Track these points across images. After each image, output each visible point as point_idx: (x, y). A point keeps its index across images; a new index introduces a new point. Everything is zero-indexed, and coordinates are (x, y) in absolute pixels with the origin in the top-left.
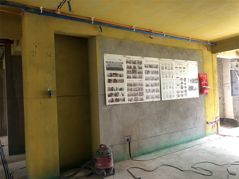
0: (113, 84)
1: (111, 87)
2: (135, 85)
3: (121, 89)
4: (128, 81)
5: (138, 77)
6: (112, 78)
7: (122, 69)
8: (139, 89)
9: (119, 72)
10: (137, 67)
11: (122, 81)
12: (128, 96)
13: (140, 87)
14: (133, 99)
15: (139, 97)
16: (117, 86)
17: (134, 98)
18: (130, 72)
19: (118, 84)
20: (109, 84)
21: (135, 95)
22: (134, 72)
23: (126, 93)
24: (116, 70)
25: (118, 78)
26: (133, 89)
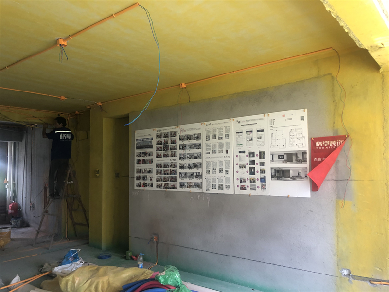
0: (142, 165)
1: (140, 168)
2: (165, 166)
3: (149, 172)
4: (158, 160)
5: (170, 155)
6: (141, 158)
7: (151, 147)
8: (171, 172)
9: (148, 150)
10: (169, 142)
11: (151, 161)
12: (157, 180)
13: (172, 169)
14: (163, 185)
15: (171, 184)
16: (145, 168)
17: (163, 183)
18: (160, 149)
19: (147, 165)
20: (139, 165)
21: (165, 180)
22: (165, 148)
23: (155, 176)
24: (146, 148)
25: (147, 158)
26: (163, 172)
